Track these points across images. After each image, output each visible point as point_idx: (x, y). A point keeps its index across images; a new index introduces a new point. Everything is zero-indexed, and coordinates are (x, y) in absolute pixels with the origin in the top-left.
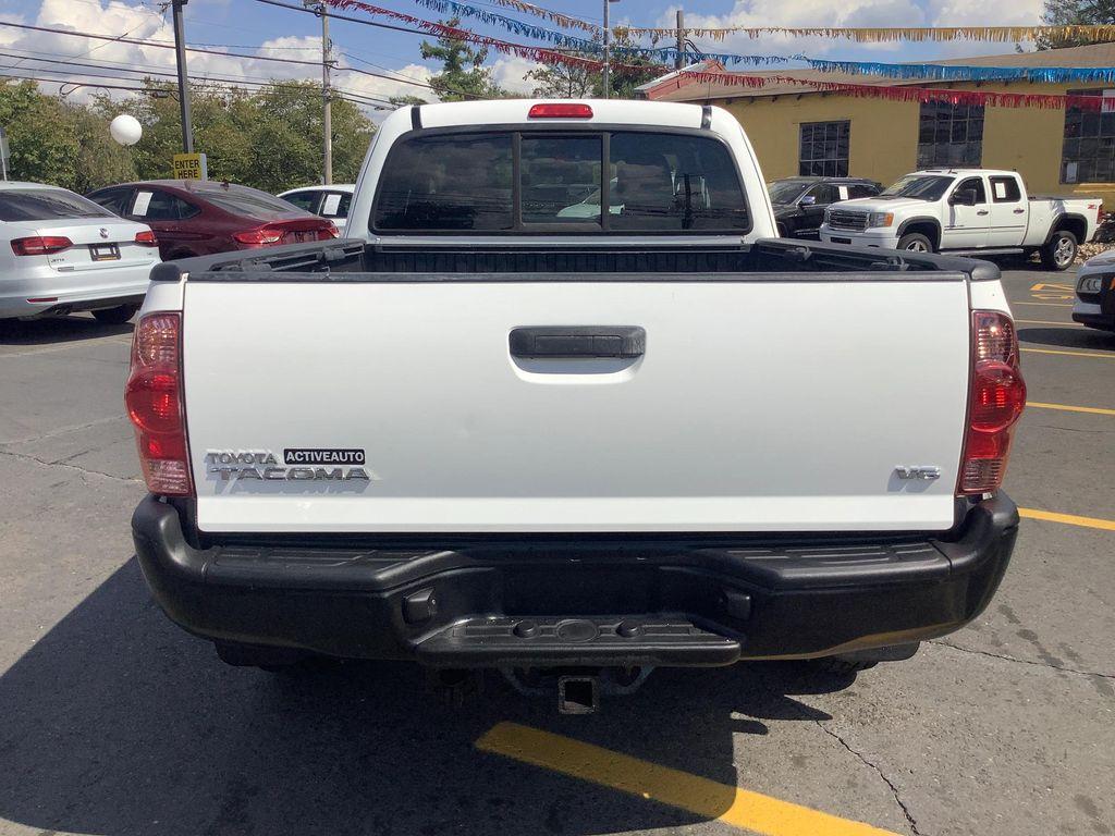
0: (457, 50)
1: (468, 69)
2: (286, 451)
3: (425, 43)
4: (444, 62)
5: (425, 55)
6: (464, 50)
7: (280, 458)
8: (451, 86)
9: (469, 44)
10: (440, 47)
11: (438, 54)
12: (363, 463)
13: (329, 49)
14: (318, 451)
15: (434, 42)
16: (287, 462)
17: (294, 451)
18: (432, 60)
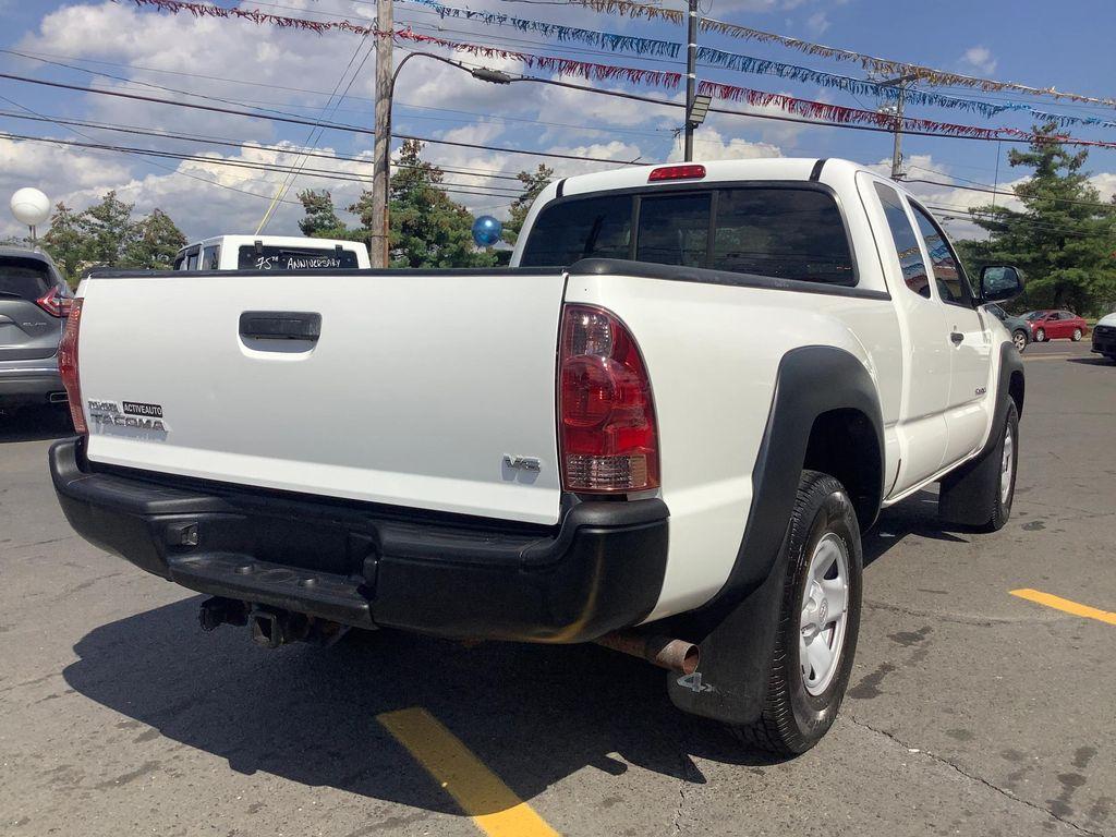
0: (1051, 155)
1: (1062, 173)
2: (124, 403)
3: (1014, 151)
4: (1035, 168)
5: (1013, 163)
6: (1058, 155)
7: (121, 409)
8: (1040, 191)
9: (1064, 147)
10: (1031, 153)
11: (1028, 160)
12: (161, 416)
13: (899, 163)
14: (139, 404)
15: (1024, 149)
16: (126, 412)
17: (128, 403)
18: (1022, 167)
